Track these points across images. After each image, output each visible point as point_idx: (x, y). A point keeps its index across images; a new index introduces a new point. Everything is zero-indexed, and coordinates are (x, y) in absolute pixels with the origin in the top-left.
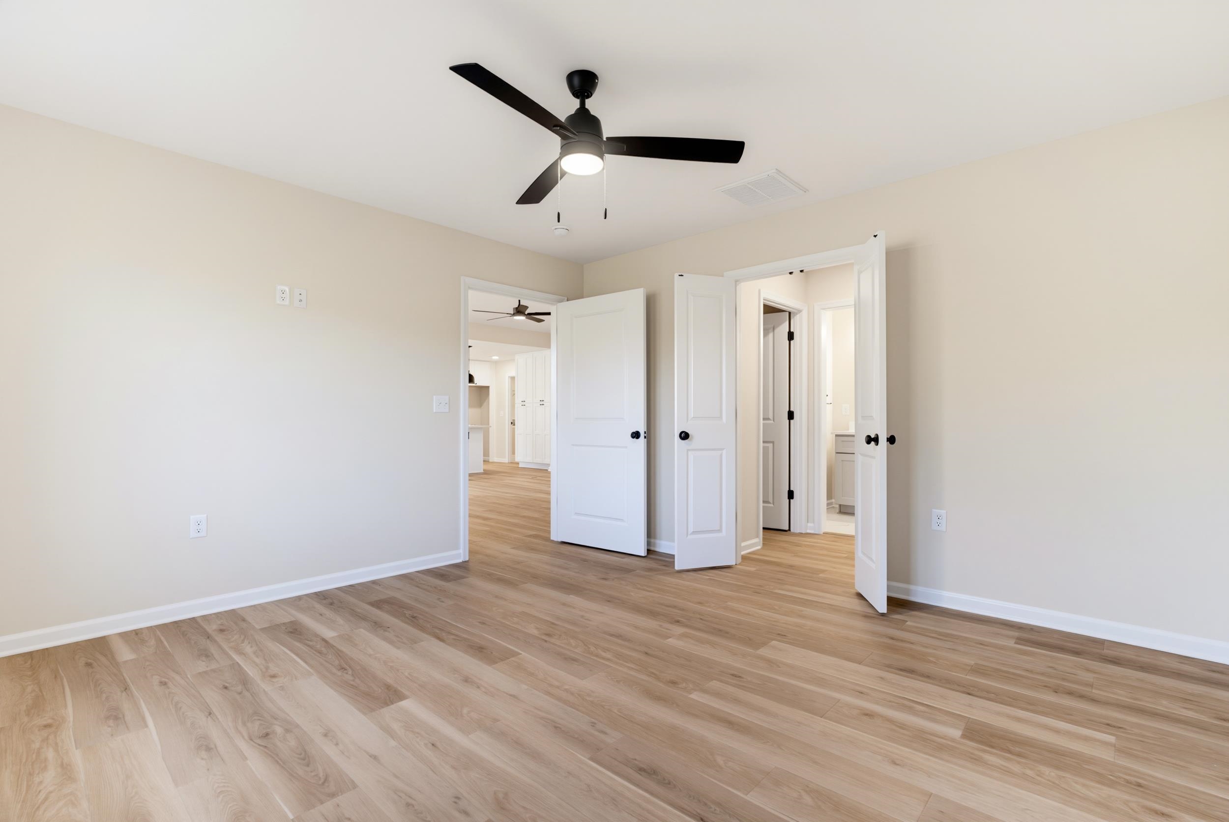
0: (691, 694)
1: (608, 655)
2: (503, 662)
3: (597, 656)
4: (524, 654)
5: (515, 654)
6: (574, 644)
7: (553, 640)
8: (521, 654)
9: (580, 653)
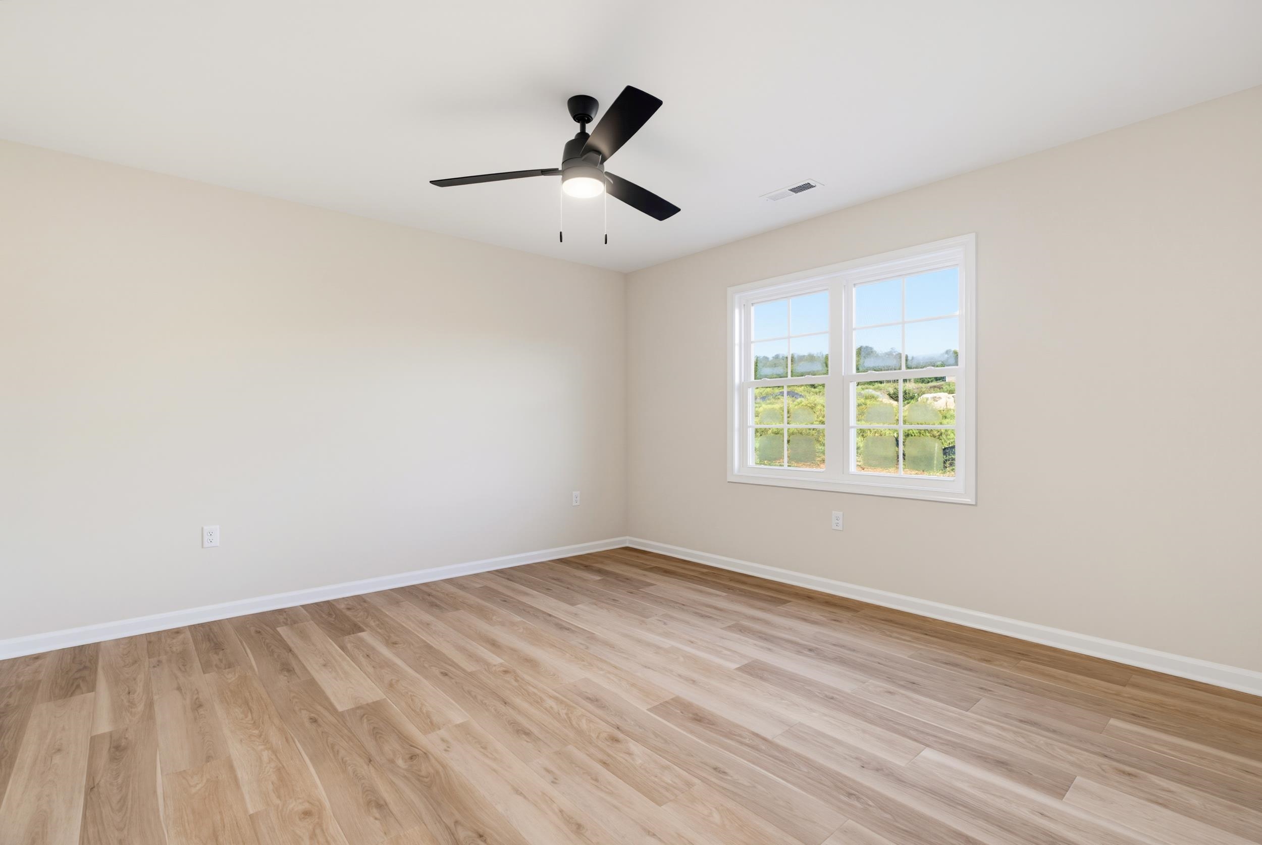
0: (501, 664)
1: (550, 703)
2: (665, 700)
3: (562, 702)
4: (644, 708)
5: (653, 709)
6: (584, 721)
7: (610, 730)
8: (647, 710)
9: (580, 708)
